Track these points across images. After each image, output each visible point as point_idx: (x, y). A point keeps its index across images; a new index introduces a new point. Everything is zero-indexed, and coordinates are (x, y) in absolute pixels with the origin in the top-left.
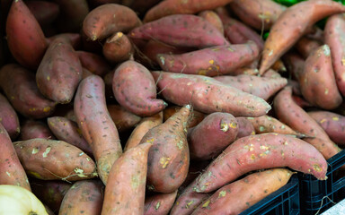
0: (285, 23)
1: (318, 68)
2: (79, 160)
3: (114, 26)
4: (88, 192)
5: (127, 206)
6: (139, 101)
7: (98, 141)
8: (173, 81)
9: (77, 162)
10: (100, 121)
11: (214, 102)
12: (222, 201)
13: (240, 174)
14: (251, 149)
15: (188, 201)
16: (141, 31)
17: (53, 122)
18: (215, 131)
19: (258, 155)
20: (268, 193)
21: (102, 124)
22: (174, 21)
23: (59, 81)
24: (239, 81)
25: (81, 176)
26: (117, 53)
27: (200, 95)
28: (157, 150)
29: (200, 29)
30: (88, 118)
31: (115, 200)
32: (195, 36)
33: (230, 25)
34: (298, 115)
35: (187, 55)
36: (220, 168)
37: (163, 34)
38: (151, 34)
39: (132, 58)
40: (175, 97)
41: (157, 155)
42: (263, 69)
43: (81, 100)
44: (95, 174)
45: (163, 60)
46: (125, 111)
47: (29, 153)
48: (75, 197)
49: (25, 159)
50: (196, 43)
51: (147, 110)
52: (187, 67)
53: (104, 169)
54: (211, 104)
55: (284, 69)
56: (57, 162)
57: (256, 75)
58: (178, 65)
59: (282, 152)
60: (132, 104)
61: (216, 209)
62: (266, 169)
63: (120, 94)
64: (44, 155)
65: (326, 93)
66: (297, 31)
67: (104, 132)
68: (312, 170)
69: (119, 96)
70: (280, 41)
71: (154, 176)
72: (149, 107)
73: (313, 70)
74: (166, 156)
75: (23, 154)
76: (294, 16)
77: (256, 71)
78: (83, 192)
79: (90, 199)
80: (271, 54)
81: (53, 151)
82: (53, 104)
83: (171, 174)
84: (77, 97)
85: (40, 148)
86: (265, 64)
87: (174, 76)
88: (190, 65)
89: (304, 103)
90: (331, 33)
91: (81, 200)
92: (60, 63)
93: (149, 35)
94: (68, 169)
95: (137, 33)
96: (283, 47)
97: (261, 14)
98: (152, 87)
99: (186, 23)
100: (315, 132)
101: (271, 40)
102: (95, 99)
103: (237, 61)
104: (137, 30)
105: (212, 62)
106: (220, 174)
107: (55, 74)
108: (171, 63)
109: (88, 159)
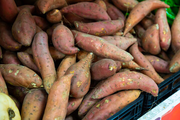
0: (138, 11)
1: (152, 35)
2: (34, 78)
3: (54, 6)
4: (38, 96)
5: (59, 108)
6: (66, 48)
7: (44, 69)
8: (83, 38)
9: (33, 79)
10: (46, 58)
11: (104, 52)
12: (107, 105)
13: (115, 91)
14: (123, 80)
15: (88, 103)
16: (67, 9)
17: (20, 54)
18: (105, 69)
19: (126, 83)
20: (130, 102)
21: (46, 60)
22: (85, 6)
23: (24, 34)
24: (115, 39)
25: (35, 86)
26: (55, 20)
27: (98, 48)
28: (75, 77)
29: (97, 11)
30: (39, 56)
31: (53, 104)
32: (94, 14)
33: (109, 7)
34: (141, 58)
35: (90, 24)
36: (106, 88)
37: (78, 11)
38: (73, 11)
39: (62, 23)
40: (84, 47)
41: (76, 80)
42: (125, 32)
43: (36, 45)
44: (42, 86)
45: (77, 25)
46: (57, 51)
47: (8, 72)
48: (31, 99)
49: (5, 75)
50: (94, 18)
51: (70, 53)
52: (90, 31)
53: (47, 85)
54: (103, 53)
55: (134, 33)
56: (22, 78)
57: (122, 36)
58: (85, 29)
59: (138, 83)
60: (62, 49)
61: (103, 109)
62: (129, 90)
63: (56, 43)
64: (16, 74)
65: (155, 47)
66: (144, 15)
67: (48, 64)
68: (152, 92)
69: (55, 44)
70: (134, 19)
71: (73, 91)
72: (71, 51)
73: (150, 36)
74: (80, 81)
75: (4, 72)
76: (143, 7)
77: (122, 33)
78: (36, 96)
79: (39, 100)
80: (130, 25)
81: (20, 72)
82: (21, 45)
83: (82, 90)
84: (34, 43)
85: (14, 70)
86: (127, 30)
87: (84, 35)
88: (92, 29)
89: (143, 50)
90: (159, 17)
91: (34, 101)
92: (25, 24)
93: (71, 12)
94: (28, 83)
95: (65, 10)
96: (135, 22)
97: (125, 3)
98: (72, 40)
99: (90, 7)
100: (149, 67)
101: (130, 19)
102: (43, 45)
103: (115, 29)
104: (65, 8)
105: (103, 29)
106: (106, 91)
107: (22, 30)
108: (82, 27)
109: (39, 78)
